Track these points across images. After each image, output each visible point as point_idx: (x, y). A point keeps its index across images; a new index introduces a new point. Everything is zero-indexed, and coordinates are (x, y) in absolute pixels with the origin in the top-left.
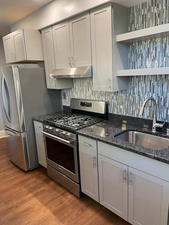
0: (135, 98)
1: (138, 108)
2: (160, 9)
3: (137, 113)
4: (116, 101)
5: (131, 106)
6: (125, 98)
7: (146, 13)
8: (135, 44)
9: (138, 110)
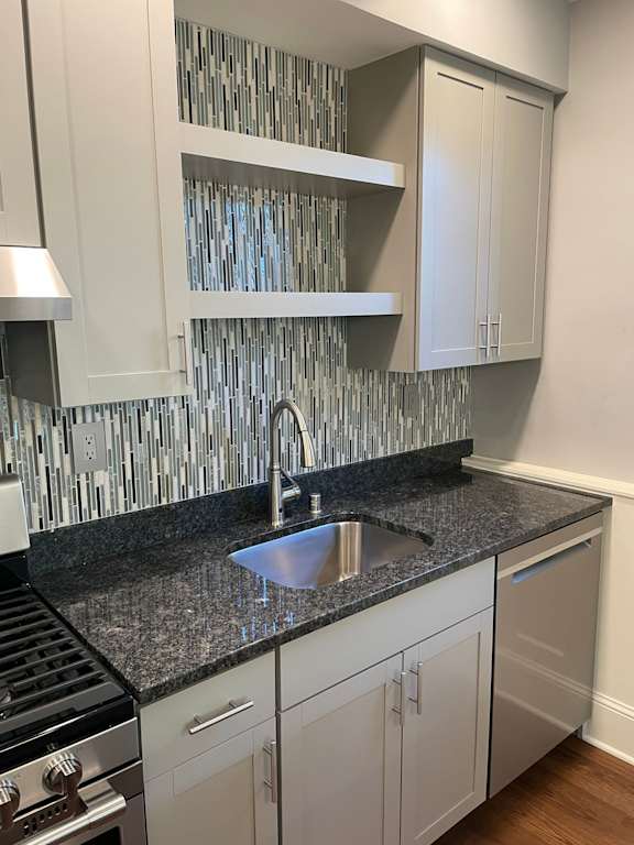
2: (239, 82)
3: (183, 483)
4: (67, 457)
5: (154, 461)
6: (118, 431)
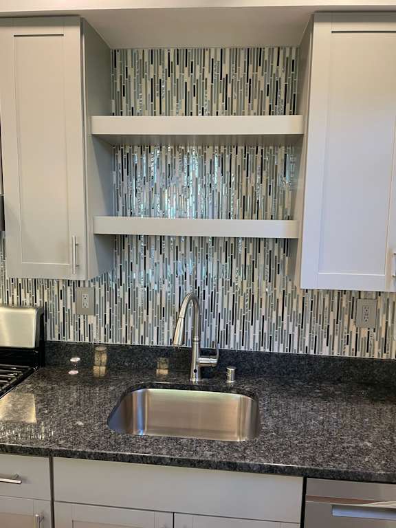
0: (136, 294)
1: (145, 320)
2: (197, 77)
3: (142, 334)
4: (74, 304)
5: (124, 316)
6: (103, 295)
7: (160, 77)
8: (132, 151)
9: (142, 326)
